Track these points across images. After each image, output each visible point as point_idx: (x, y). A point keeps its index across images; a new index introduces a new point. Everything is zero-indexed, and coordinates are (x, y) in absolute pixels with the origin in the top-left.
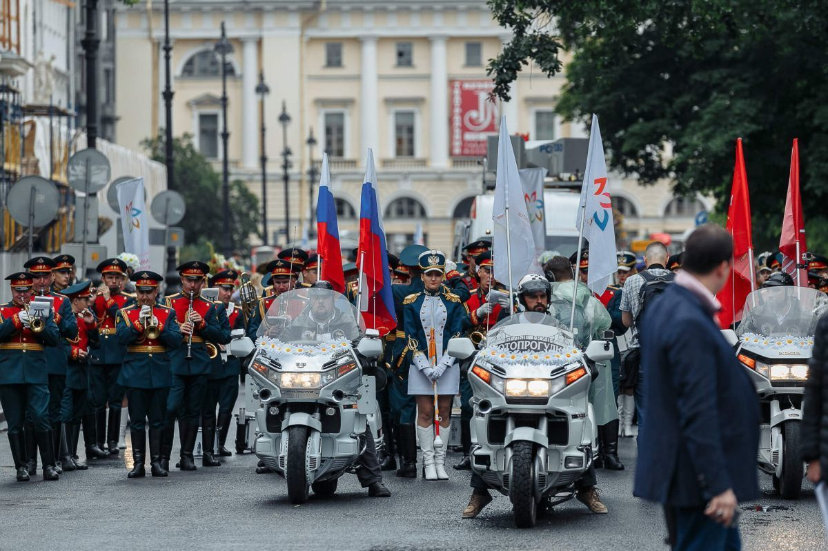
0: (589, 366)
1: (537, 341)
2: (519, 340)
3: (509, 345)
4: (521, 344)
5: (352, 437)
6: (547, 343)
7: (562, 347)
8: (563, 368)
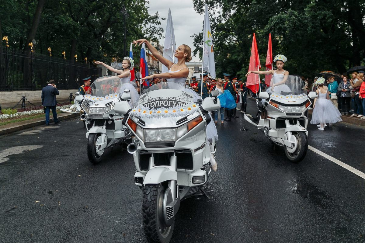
0: (204, 115)
1: (168, 100)
2: (157, 101)
3: (150, 104)
4: (157, 103)
5: (121, 130)
6: (175, 101)
7: (186, 103)
8: (186, 118)
